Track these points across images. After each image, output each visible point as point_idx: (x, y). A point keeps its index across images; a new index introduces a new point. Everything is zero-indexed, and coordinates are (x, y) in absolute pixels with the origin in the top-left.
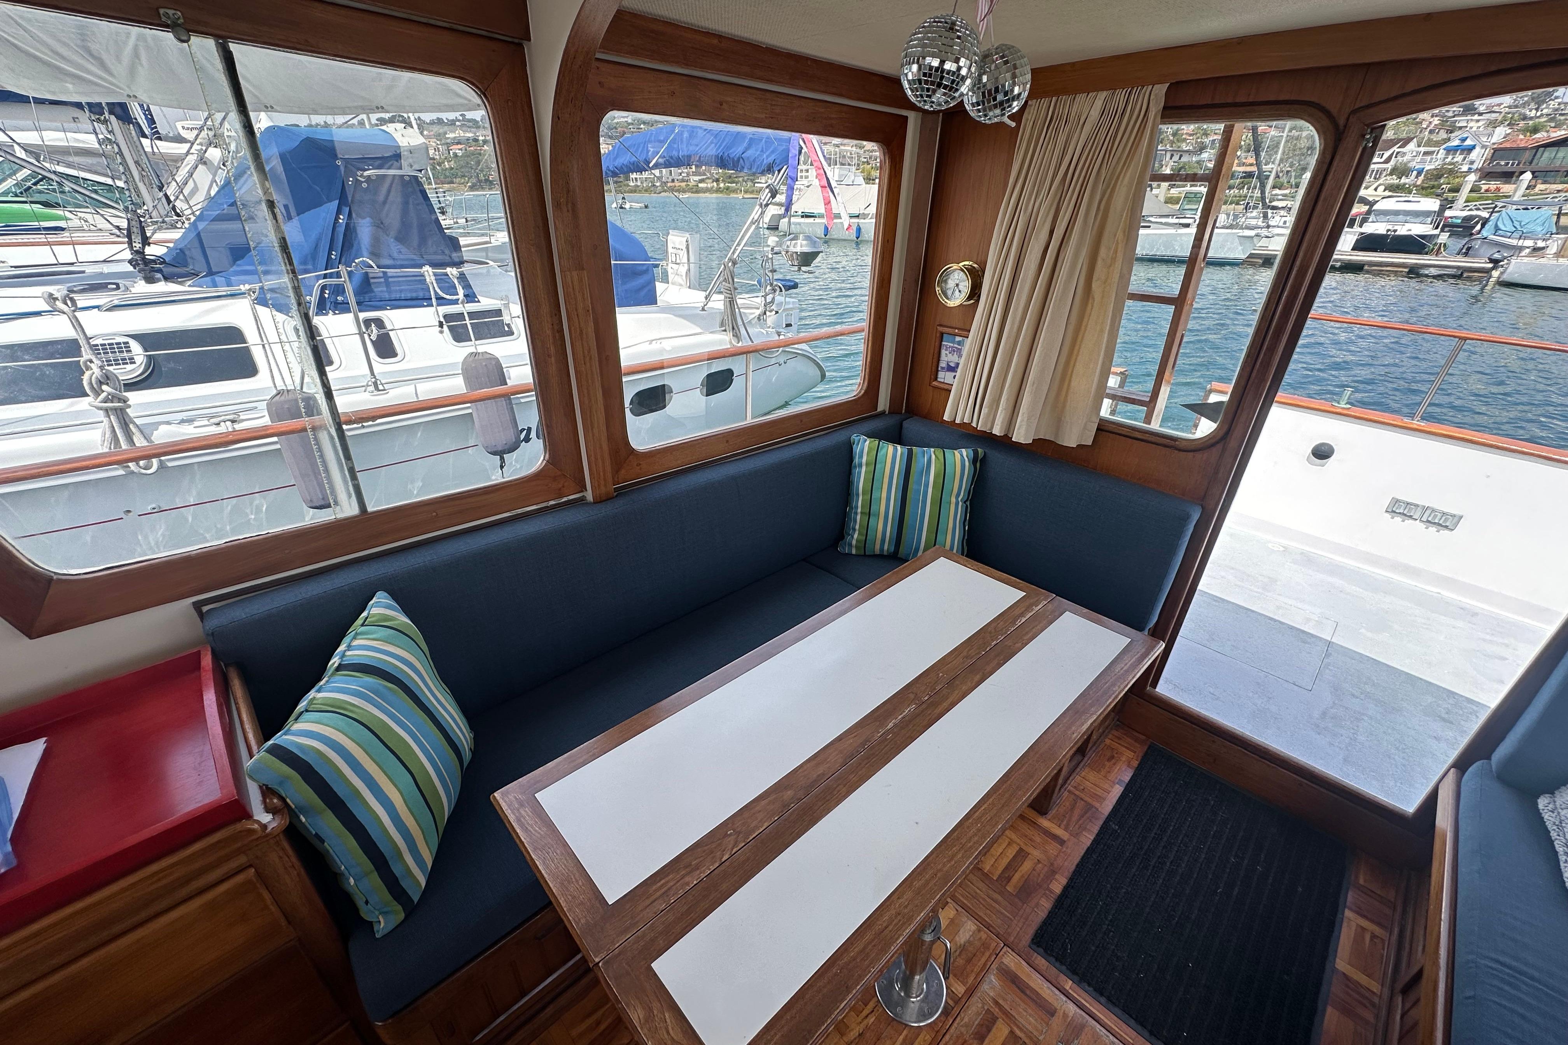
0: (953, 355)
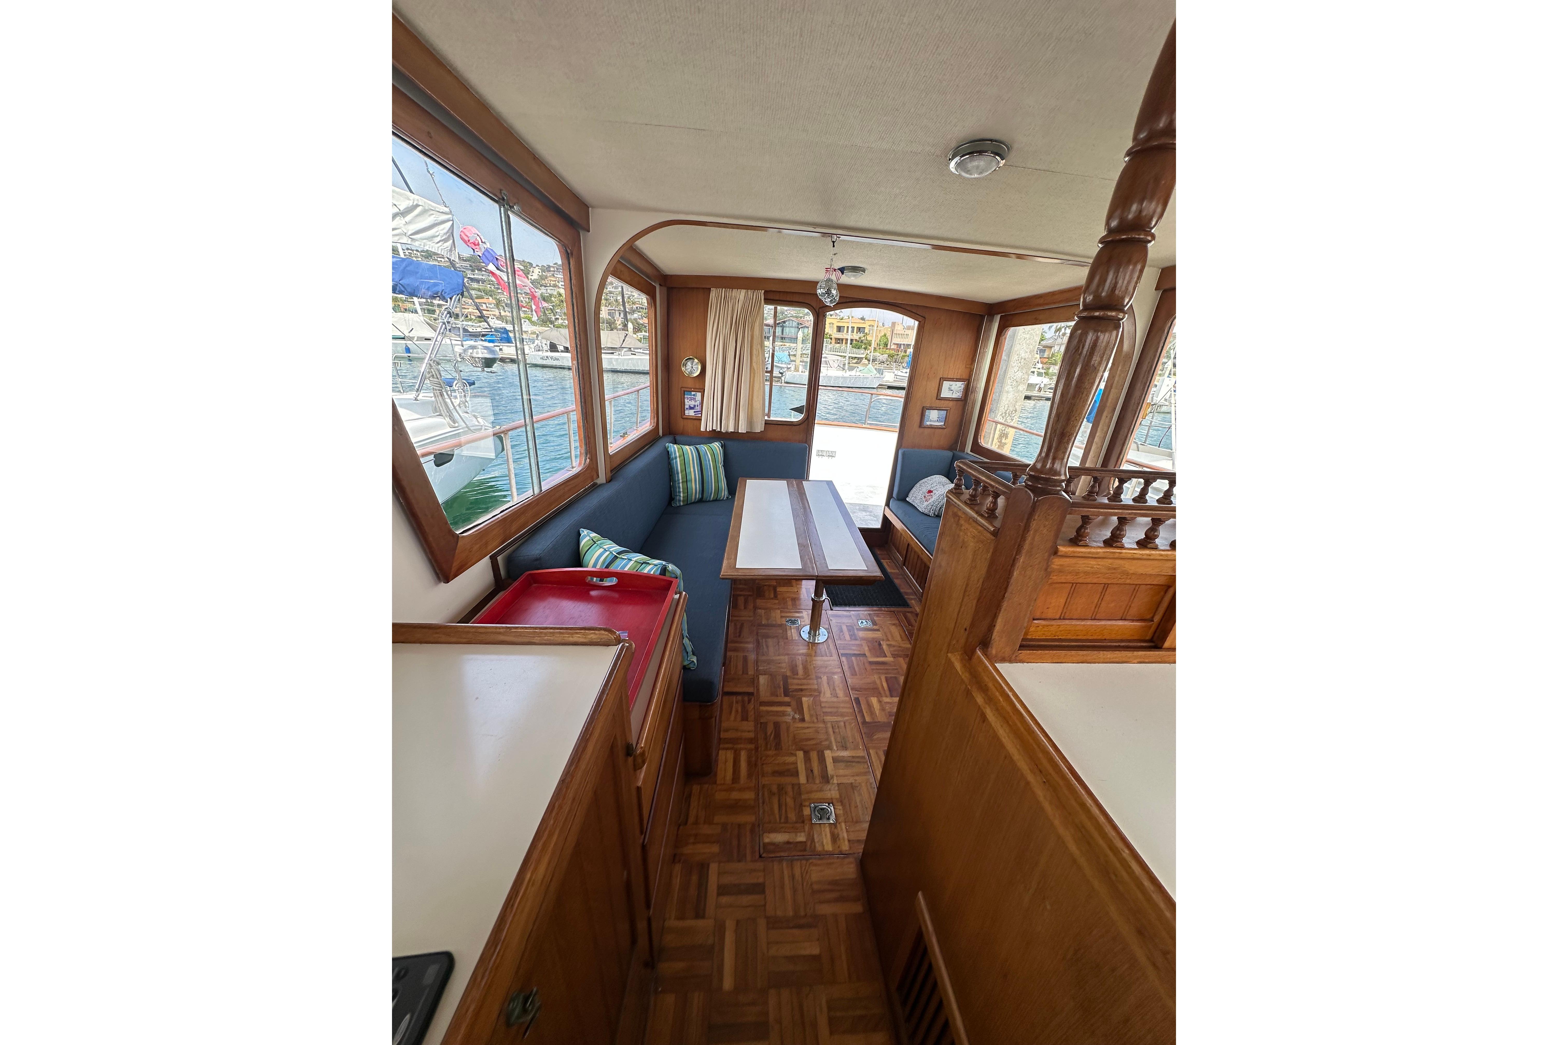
0: (692, 401)
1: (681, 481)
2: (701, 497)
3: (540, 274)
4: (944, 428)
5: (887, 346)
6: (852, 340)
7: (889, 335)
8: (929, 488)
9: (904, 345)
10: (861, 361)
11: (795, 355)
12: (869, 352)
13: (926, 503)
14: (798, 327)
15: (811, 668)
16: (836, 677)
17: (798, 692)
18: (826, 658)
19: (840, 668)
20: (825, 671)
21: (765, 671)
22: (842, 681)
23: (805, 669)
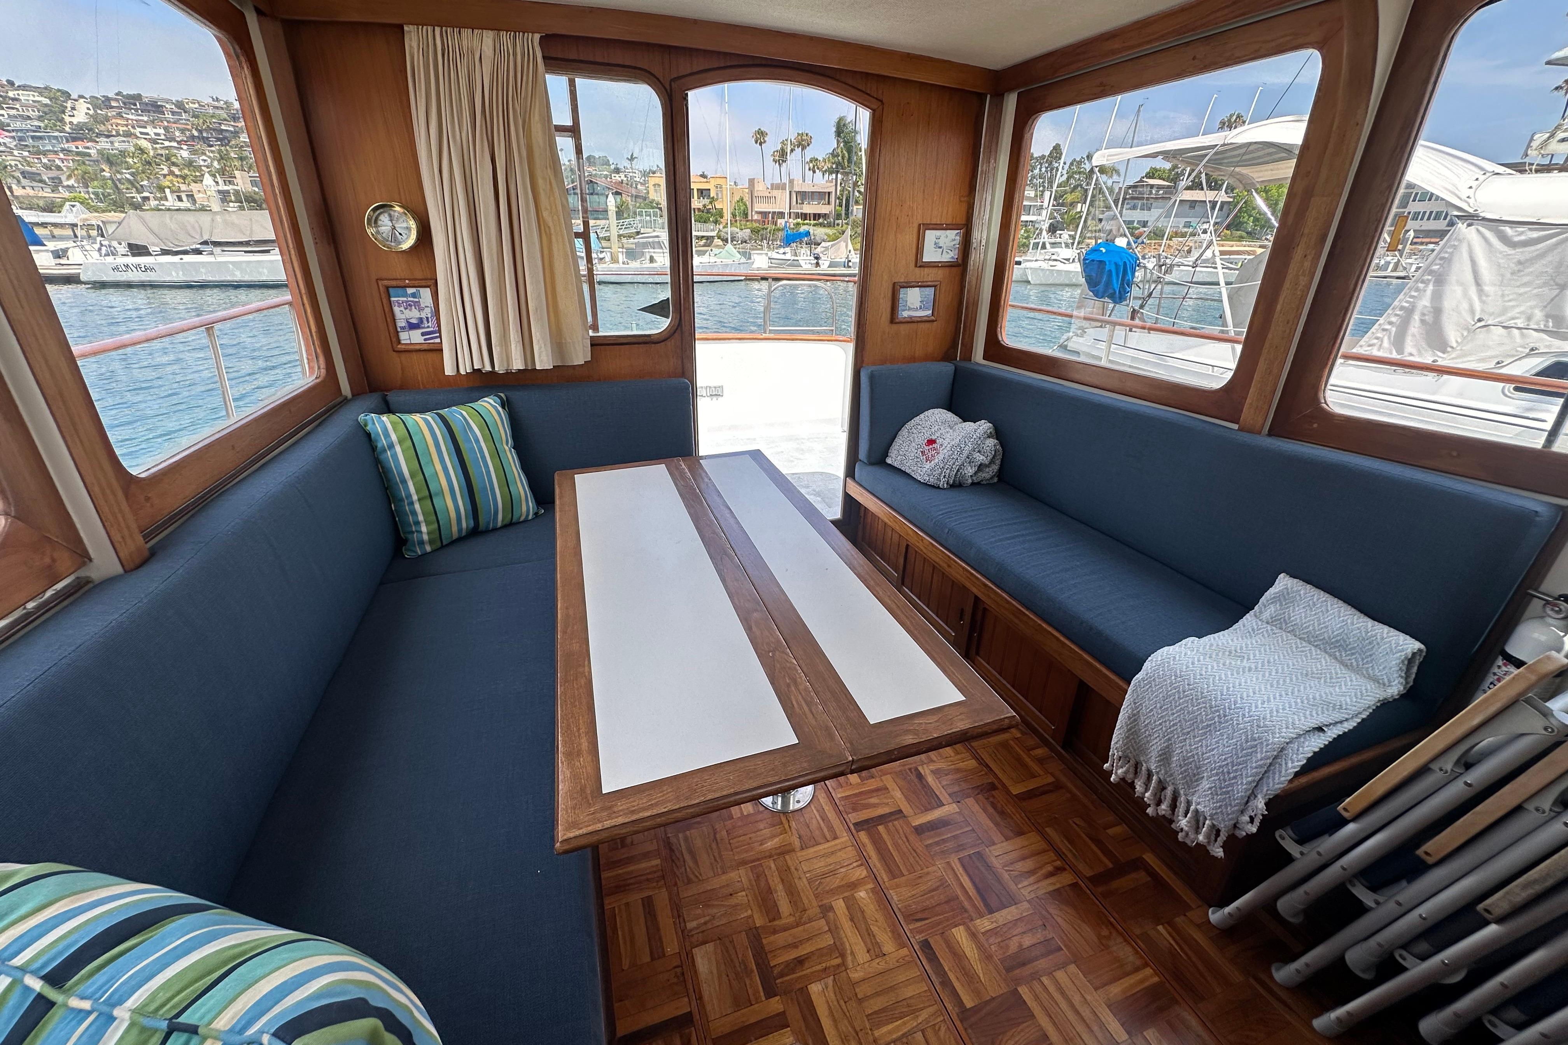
0: (411, 310)
1: (415, 498)
2: (472, 523)
3: (91, 112)
4: (933, 321)
5: (747, 217)
7: (747, 198)
8: (927, 436)
9: (774, 213)
10: (712, 242)
11: (608, 239)
12: (721, 227)
13: (928, 466)
15: (802, 884)
16: (862, 894)
17: (793, 971)
18: (827, 845)
19: (863, 867)
20: (835, 885)
21: (703, 932)
22: (877, 902)
23: (792, 893)
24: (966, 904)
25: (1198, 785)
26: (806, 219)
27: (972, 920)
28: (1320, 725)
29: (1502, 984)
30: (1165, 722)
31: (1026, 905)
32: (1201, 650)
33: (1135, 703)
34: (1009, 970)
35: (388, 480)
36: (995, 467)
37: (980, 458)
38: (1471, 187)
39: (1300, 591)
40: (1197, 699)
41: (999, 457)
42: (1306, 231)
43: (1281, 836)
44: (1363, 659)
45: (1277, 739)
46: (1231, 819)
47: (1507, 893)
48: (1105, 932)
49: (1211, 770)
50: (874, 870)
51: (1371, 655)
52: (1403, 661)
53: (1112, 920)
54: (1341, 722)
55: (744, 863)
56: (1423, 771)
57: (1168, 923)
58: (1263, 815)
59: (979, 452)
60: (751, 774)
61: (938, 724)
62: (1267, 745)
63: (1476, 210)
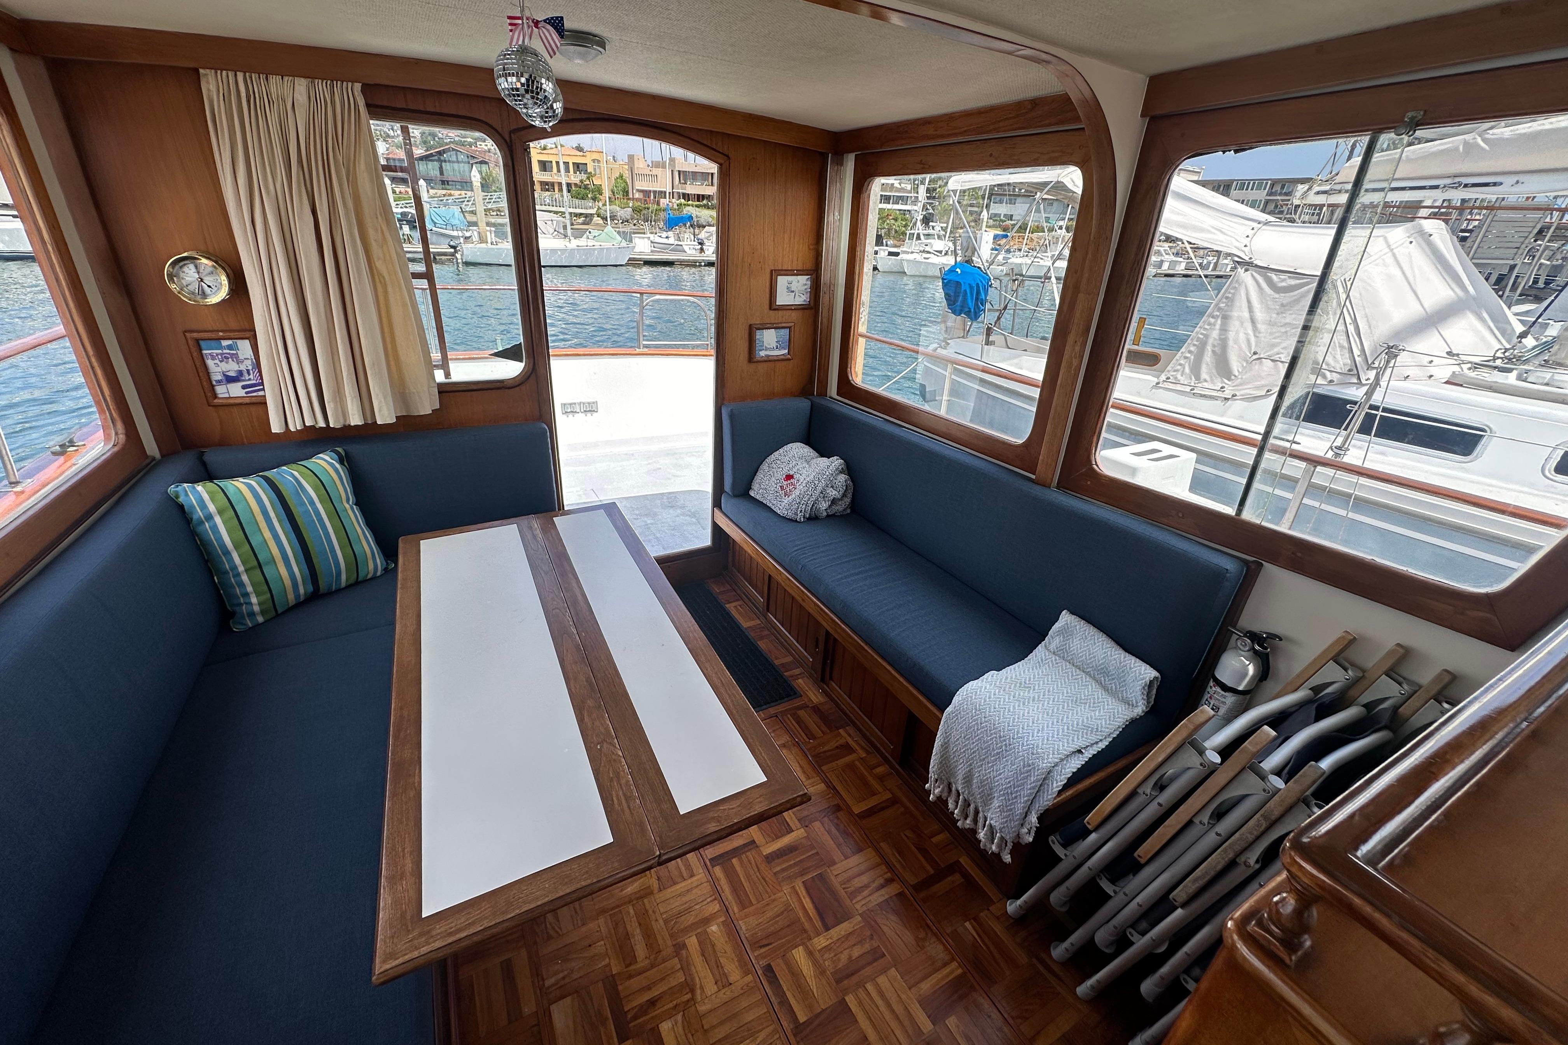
0: (227, 363)
1: (241, 569)
2: (311, 588)
4: (789, 360)
5: (627, 195)
6: (569, 185)
7: (627, 175)
8: (785, 471)
9: (655, 192)
10: (591, 220)
11: (473, 213)
12: (600, 204)
13: (786, 500)
14: (469, 163)
15: (658, 926)
16: (714, 928)
17: (645, 1013)
18: (683, 884)
19: (716, 902)
20: (690, 923)
21: (561, 987)
22: (727, 934)
23: (649, 935)
24: (807, 926)
25: (991, 803)
26: (689, 200)
27: (811, 939)
28: (1079, 748)
29: (1186, 953)
30: (968, 750)
31: (859, 918)
32: (998, 683)
33: (946, 733)
34: (838, 982)
35: (209, 554)
36: (848, 500)
37: (833, 493)
38: (1248, 236)
39: (1076, 626)
40: (990, 731)
41: (850, 492)
42: (1076, 321)
43: (1052, 841)
44: (1120, 684)
45: (1044, 765)
46: (1014, 832)
47: (1184, 887)
48: (922, 935)
49: (1000, 791)
50: (726, 903)
51: (1124, 681)
52: (1144, 688)
53: (929, 922)
54: (1097, 743)
55: (604, 911)
56: (1133, 794)
57: (974, 919)
58: (1036, 827)
59: (832, 487)
60: (566, 880)
61: (739, 809)
62: (1038, 770)
63: (1251, 258)
